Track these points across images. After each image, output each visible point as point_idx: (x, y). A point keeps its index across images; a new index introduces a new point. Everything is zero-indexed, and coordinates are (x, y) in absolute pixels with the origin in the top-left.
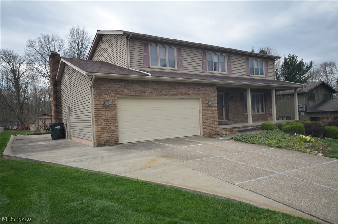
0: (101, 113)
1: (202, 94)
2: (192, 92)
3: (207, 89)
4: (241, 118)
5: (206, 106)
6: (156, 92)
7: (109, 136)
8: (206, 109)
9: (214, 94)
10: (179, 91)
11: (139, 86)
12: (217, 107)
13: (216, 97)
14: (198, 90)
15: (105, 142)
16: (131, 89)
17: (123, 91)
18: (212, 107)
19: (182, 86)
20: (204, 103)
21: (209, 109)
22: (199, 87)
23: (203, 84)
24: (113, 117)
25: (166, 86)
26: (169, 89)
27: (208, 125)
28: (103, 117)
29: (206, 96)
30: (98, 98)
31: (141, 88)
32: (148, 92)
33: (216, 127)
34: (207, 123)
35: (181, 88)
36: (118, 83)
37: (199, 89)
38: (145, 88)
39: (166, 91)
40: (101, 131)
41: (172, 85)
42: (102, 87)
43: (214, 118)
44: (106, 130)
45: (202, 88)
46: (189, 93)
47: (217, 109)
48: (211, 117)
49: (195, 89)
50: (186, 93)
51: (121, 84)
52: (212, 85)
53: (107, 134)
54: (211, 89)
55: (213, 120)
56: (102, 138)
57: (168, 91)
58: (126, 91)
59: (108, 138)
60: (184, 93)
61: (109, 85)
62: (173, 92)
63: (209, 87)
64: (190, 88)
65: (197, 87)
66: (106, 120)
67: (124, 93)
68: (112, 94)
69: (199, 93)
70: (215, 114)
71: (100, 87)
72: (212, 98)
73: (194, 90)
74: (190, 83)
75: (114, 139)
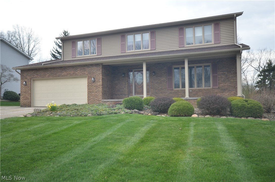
0: (23, 89)
1: (87, 73)
2: (78, 72)
3: (92, 68)
4: (166, 94)
5: (90, 82)
6: (52, 74)
7: (26, 101)
8: (90, 84)
9: (99, 72)
10: (68, 72)
11: (42, 72)
12: (101, 83)
13: (101, 74)
14: (83, 70)
15: (24, 104)
16: (38, 74)
17: (34, 76)
18: (96, 83)
19: (71, 69)
20: (89, 80)
21: (93, 84)
22: (85, 68)
23: (89, 65)
24: (28, 91)
25: (59, 70)
26: (61, 72)
27: (92, 97)
28: (24, 91)
29: (91, 74)
30: (22, 80)
31: (43, 73)
32: (48, 75)
33: (100, 99)
34: (91, 96)
35: (70, 70)
36: (31, 72)
37: (85, 69)
38: (46, 73)
39: (59, 73)
40: (23, 98)
41: (63, 69)
42: (24, 74)
43: (98, 92)
44: (25, 98)
45: (87, 69)
46: (76, 73)
47: (101, 84)
48: (95, 91)
49: (81, 69)
50: (73, 73)
51: (33, 71)
52: (97, 65)
53: (25, 100)
54: (96, 68)
55: (97, 93)
56: (23, 102)
57: (60, 73)
58: (36, 76)
59: (25, 102)
60: (72, 73)
61: (27, 73)
62: (64, 73)
63: (94, 67)
64: (77, 70)
65: (83, 68)
66: (25, 92)
67: (34, 77)
68: (28, 78)
69: (85, 72)
70: (99, 89)
71: (23, 74)
72: (97, 76)
73: (80, 71)
74: (77, 66)
75: (28, 103)
